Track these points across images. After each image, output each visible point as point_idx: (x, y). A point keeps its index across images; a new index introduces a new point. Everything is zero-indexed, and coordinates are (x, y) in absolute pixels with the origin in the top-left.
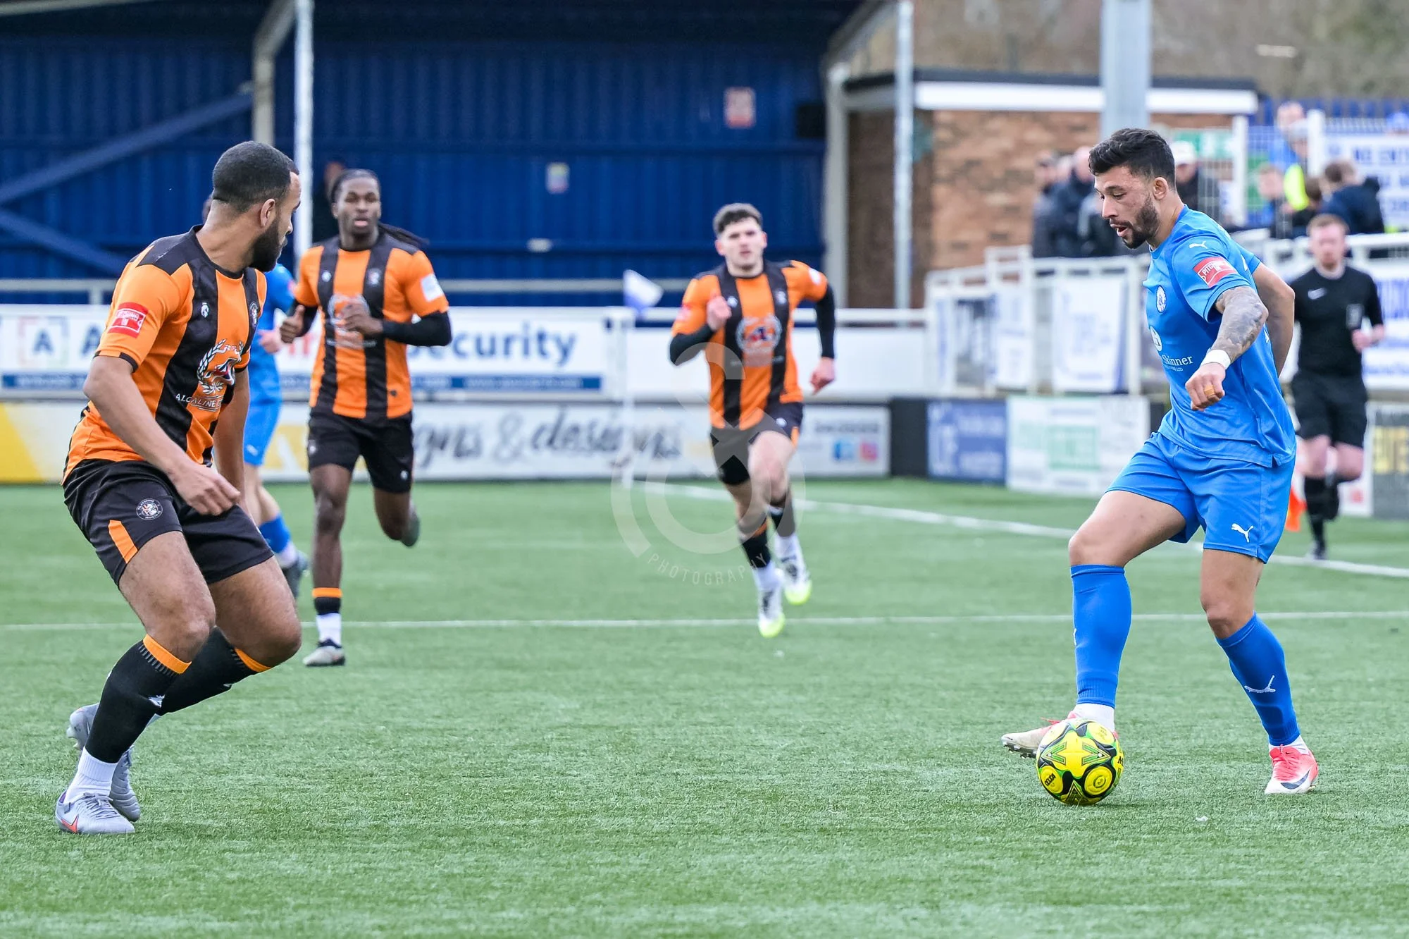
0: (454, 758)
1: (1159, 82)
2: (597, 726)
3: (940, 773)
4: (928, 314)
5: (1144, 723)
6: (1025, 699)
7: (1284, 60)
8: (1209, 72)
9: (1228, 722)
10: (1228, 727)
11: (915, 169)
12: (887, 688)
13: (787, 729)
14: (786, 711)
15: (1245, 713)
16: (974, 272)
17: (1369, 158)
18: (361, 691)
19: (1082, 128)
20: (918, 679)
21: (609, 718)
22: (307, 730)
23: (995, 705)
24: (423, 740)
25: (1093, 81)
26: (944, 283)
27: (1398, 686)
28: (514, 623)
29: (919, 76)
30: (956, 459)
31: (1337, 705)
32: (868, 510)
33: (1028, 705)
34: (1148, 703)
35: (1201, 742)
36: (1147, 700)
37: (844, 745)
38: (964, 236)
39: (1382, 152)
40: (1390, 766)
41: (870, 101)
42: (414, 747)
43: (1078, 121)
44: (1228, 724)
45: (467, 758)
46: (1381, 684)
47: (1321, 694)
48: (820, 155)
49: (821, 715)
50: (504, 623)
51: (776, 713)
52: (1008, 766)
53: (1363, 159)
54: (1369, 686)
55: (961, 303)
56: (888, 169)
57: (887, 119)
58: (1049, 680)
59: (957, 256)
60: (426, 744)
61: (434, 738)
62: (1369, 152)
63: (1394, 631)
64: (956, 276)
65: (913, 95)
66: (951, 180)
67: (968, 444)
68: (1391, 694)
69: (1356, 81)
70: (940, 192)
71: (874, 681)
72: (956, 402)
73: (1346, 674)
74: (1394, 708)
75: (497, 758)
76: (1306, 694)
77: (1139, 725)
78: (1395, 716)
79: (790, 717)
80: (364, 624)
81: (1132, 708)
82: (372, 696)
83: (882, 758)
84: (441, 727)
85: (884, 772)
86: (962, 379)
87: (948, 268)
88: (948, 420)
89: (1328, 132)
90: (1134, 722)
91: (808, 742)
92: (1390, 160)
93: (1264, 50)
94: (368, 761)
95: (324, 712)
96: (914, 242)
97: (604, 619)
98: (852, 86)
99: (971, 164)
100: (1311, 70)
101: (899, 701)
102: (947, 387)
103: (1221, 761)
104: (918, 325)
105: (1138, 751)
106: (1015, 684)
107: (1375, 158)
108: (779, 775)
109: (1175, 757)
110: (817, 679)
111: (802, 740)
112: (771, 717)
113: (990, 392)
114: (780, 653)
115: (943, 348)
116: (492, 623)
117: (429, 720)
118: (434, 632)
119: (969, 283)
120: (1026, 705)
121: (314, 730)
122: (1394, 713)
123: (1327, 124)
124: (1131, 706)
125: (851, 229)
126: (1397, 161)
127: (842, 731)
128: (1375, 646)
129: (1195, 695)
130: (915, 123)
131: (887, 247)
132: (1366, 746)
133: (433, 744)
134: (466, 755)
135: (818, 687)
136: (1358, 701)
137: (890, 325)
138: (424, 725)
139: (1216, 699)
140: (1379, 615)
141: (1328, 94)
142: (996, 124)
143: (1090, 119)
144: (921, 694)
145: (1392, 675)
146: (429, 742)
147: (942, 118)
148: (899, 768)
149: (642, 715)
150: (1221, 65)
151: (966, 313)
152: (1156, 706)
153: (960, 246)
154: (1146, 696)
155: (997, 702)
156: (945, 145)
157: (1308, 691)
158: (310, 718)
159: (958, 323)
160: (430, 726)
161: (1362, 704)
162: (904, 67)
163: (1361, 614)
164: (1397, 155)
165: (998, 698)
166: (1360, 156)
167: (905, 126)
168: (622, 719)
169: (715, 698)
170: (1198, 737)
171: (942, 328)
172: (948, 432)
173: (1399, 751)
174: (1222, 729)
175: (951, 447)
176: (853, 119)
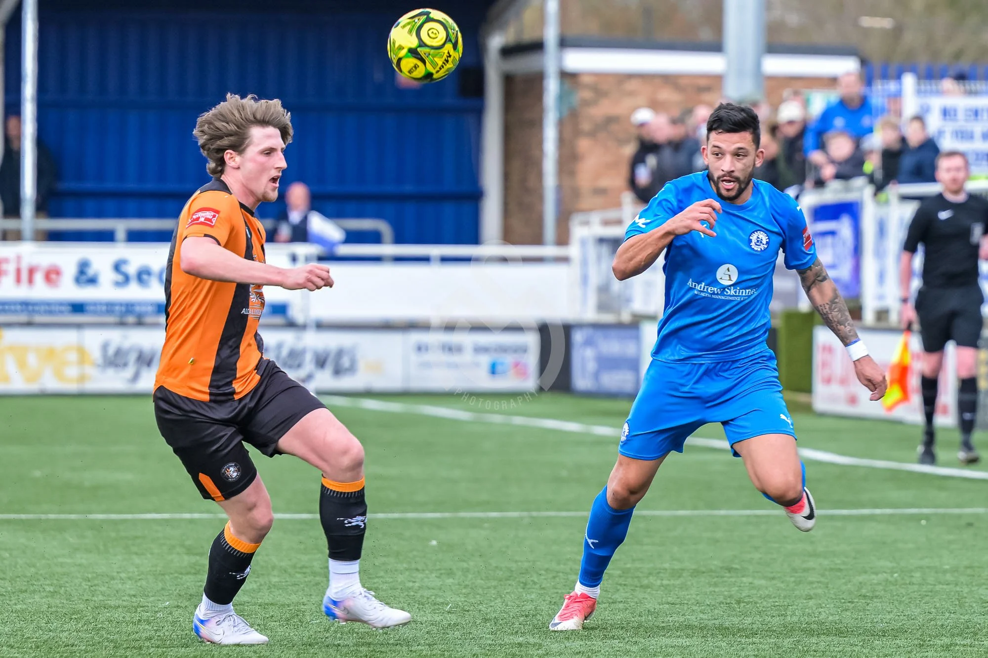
0: (146, 630)
1: (774, 48)
2: (272, 604)
3: (567, 645)
4: (573, 250)
5: (748, 603)
6: (645, 582)
7: (883, 31)
8: (818, 39)
9: (820, 602)
10: (820, 606)
11: (561, 124)
12: (527, 572)
13: (436, 607)
14: (435, 592)
15: (835, 595)
16: (612, 214)
17: (955, 115)
18: (67, 574)
19: (708, 89)
20: (554, 566)
21: (281, 597)
22: (18, 607)
23: (619, 587)
24: (118, 615)
25: (716, 47)
26: (586, 223)
27: (969, 571)
28: (205, 516)
29: (564, 43)
30: (596, 375)
31: (916, 588)
32: (518, 420)
33: (647, 587)
34: (752, 586)
35: (795, 619)
36: (751, 583)
37: (486, 620)
38: (605, 183)
39: (968, 110)
40: (958, 640)
41: (522, 65)
42: (110, 621)
43: (703, 82)
44: (820, 604)
45: (156, 631)
46: (955, 570)
47: (903, 579)
48: (479, 112)
49: (467, 595)
50: (196, 516)
51: (426, 593)
52: (627, 640)
53: (950, 115)
54: (945, 572)
55: (601, 241)
56: (537, 124)
57: (536, 80)
58: (667, 565)
59: (599, 200)
60: (121, 618)
61: (129, 614)
62: (955, 111)
63: (970, 525)
64: (596, 218)
65: (560, 60)
66: (592, 134)
67: (607, 363)
68: (963, 579)
69: (949, 49)
70: (584, 144)
71: (514, 566)
72: (597, 326)
73: (926, 562)
74: (966, 590)
75: (183, 631)
76: (890, 579)
77: (742, 605)
78: (966, 598)
79: (440, 597)
80: (73, 516)
81: (737, 590)
82: (77, 578)
83: (517, 632)
84: (135, 604)
85: (518, 643)
86: (602, 307)
87: (591, 210)
88: (589, 342)
89: (919, 92)
90: (739, 602)
91: (453, 619)
92: (973, 118)
93: (867, 22)
94: (70, 634)
95: (34, 592)
96: (559, 188)
97: (283, 513)
98: (507, 52)
99: (610, 120)
100: (910, 38)
101: (535, 583)
102: (590, 314)
103: (813, 636)
104: (565, 260)
105: (740, 627)
106: (637, 569)
107: (961, 115)
108: (427, 647)
109: (770, 632)
110: (465, 565)
111: (448, 616)
112: (422, 596)
113: (626, 317)
114: (434, 543)
115: (585, 279)
116: (187, 516)
117: (124, 598)
118: (134, 522)
119: (606, 223)
120: (644, 587)
121: (24, 607)
122: (965, 595)
123: (919, 84)
124: (737, 588)
125: (507, 176)
126: (979, 117)
127: (483, 609)
128: (951, 537)
129: (793, 579)
130: (562, 84)
131: (538, 193)
132: (939, 623)
133: (128, 619)
134: (155, 628)
135: (466, 571)
136: (935, 585)
137: (539, 260)
138: (121, 602)
139: (812, 583)
140: (957, 511)
141: (923, 61)
142: (631, 85)
143: (715, 81)
144: (554, 577)
145: (966, 563)
146: (124, 617)
147: (586, 80)
148: (532, 640)
149: (311, 595)
150: (829, 34)
151: (605, 249)
152: (759, 588)
153: (600, 192)
154: (750, 580)
155: (621, 585)
156: (586, 103)
157: (892, 576)
158: (22, 596)
159: (599, 258)
160: (125, 603)
161: (938, 587)
162: (551, 35)
163: (941, 511)
164: (980, 113)
165: (621, 581)
166: (947, 114)
167: (552, 87)
168: (294, 598)
169: (375, 581)
170: (794, 614)
171: (584, 263)
172: (589, 353)
173: (968, 628)
174: (814, 609)
175: (591, 366)
176: (508, 80)
